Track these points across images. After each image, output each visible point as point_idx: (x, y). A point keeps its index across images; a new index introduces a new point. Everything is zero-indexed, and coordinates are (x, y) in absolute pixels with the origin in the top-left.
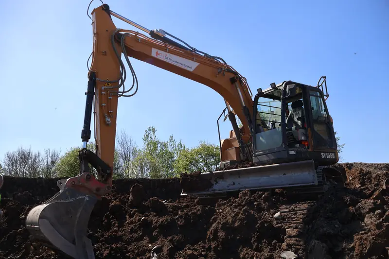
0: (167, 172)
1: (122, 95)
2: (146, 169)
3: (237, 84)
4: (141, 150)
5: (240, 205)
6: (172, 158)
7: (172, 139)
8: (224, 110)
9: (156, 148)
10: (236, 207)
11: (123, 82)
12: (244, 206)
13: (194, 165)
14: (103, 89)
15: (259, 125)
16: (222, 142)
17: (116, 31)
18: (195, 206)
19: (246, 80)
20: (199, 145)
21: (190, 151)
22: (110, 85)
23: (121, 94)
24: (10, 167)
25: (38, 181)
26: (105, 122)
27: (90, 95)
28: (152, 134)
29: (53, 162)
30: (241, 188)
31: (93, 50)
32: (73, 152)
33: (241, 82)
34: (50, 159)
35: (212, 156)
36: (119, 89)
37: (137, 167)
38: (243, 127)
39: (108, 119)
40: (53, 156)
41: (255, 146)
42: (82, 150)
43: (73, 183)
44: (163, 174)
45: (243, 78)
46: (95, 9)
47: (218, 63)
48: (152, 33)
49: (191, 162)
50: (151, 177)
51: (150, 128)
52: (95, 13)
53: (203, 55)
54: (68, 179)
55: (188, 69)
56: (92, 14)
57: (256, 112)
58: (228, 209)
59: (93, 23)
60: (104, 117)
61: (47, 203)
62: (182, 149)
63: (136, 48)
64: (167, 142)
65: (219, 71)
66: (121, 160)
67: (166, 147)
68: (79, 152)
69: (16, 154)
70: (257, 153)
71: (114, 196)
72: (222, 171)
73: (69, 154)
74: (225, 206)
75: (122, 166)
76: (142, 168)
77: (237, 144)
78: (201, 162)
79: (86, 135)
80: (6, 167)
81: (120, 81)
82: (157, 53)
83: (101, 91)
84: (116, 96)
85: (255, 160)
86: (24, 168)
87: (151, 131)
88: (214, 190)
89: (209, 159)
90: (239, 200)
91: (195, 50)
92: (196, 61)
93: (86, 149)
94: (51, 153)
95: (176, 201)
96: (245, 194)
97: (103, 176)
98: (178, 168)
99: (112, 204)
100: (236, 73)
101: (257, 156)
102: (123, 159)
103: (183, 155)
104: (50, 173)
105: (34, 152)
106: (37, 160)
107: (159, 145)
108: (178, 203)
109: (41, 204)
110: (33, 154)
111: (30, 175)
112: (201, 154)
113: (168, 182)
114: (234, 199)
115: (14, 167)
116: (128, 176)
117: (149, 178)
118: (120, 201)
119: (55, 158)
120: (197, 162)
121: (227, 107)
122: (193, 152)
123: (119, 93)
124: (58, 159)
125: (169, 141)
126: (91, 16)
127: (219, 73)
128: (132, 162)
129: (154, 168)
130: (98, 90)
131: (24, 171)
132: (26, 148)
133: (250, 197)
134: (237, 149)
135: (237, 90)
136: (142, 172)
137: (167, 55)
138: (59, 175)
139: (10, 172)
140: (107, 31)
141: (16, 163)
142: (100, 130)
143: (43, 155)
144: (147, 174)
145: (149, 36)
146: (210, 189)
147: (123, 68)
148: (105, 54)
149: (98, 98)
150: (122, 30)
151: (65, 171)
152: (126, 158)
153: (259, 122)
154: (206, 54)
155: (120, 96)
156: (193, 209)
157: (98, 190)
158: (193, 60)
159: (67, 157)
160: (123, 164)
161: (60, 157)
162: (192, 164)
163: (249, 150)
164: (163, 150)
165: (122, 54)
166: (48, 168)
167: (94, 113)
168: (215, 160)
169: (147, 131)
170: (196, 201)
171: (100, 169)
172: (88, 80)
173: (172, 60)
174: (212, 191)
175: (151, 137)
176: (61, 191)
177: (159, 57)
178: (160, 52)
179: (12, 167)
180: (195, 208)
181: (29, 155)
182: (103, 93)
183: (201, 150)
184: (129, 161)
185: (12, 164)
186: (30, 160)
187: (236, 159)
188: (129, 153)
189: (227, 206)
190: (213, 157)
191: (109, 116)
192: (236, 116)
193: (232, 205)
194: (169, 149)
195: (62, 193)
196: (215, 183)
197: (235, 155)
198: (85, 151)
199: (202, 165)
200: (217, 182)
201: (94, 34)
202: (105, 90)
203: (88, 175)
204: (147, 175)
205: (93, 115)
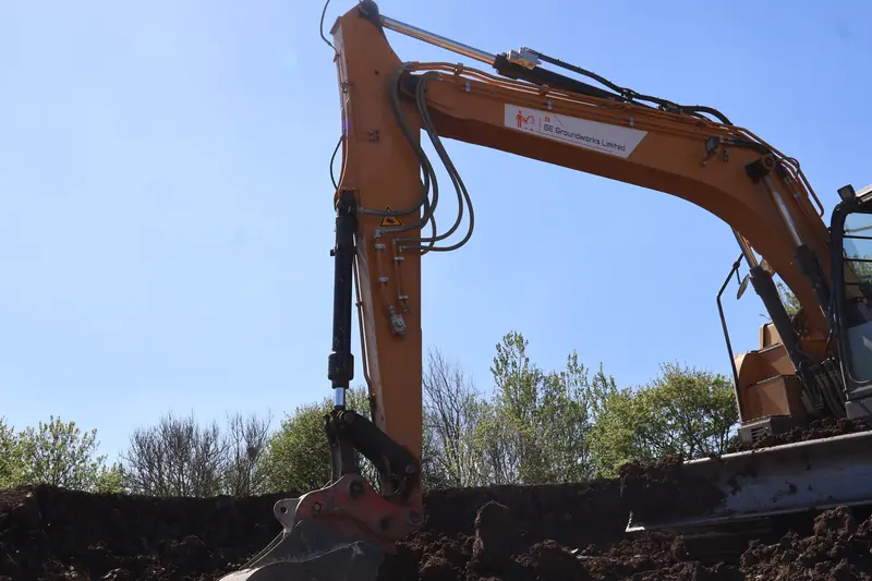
0: (570, 462)
1: (431, 248)
2: (507, 459)
3: (770, 180)
4: (489, 402)
5: (821, 556)
6: (581, 420)
7: (575, 364)
8: (736, 265)
9: (530, 395)
10: (808, 563)
11: (429, 212)
12: (835, 560)
13: (651, 439)
14: (378, 235)
15: (855, 300)
16: (739, 361)
17: (400, 72)
18: (672, 563)
19: (798, 166)
20: (661, 377)
21: (633, 396)
22: (397, 223)
23: (427, 244)
24: (145, 472)
25: (218, 505)
26: (390, 326)
27: (344, 256)
28: (517, 354)
29: (253, 452)
30: (819, 503)
31: (344, 131)
32: (302, 419)
33: (782, 173)
34: (244, 444)
35: (702, 407)
36: (422, 231)
37: (481, 454)
38: (801, 313)
39: (399, 320)
40: (251, 434)
41: (850, 367)
42: (334, 413)
43: (317, 507)
44: (558, 469)
45: (789, 159)
46: (339, 18)
47: (704, 123)
48: (501, 62)
49: (640, 431)
50: (525, 479)
51: (509, 336)
52: (340, 29)
53: (656, 106)
54: (302, 498)
55: (616, 152)
56: (333, 32)
57: (841, 262)
58: (783, 570)
59: (337, 56)
60: (388, 316)
61: (253, 568)
62: (608, 391)
63: (460, 110)
64: (563, 374)
65: (711, 145)
66: (436, 436)
67: (561, 389)
68: (327, 417)
69: (157, 434)
70: (860, 389)
71: (429, 540)
72: (750, 452)
73: (291, 426)
74: (773, 562)
75: (437, 453)
76: (496, 454)
77: (787, 366)
78: (673, 427)
79: (340, 370)
80: (136, 472)
81: (422, 208)
82: (519, 117)
83: (373, 241)
84: (415, 250)
85: (851, 410)
86: (181, 470)
87: (514, 347)
88: (731, 512)
89: (694, 416)
90: (818, 543)
91: (629, 94)
92: (638, 126)
93: (343, 408)
94: (245, 429)
95: (608, 551)
96: (834, 523)
97: (396, 484)
98: (603, 449)
99: (427, 565)
100: (764, 149)
101: (859, 398)
102: (439, 431)
103: (613, 409)
104: (247, 482)
105: (202, 426)
106: (212, 447)
107: (540, 385)
108: (617, 555)
109: (236, 569)
110: (201, 433)
111: (196, 492)
112: (668, 404)
113: (581, 492)
114: (798, 538)
115: (156, 471)
116: (459, 480)
117: (521, 482)
118: (449, 553)
119: (257, 439)
120: (660, 428)
121: (745, 254)
122: (644, 400)
123: (423, 244)
124: (264, 442)
125: (566, 371)
126: (331, 38)
127: (710, 153)
128: (467, 440)
129: (531, 454)
130: (365, 239)
131: (181, 480)
132: (181, 416)
133: (852, 529)
134: (788, 379)
135: (773, 199)
136: (498, 467)
137: (547, 119)
138: (270, 485)
139: (146, 486)
140: (376, 73)
141: (160, 460)
142: (378, 350)
143: (225, 432)
144: (513, 472)
145: (494, 72)
146: (719, 510)
147: (429, 170)
148: (375, 137)
149: (365, 262)
150: (416, 66)
151: (286, 473)
152: (448, 429)
153: (855, 292)
154: (663, 103)
155: (427, 249)
156: (667, 572)
157: (385, 523)
158: (628, 126)
159: (288, 434)
160: (441, 447)
161: (270, 434)
162: (644, 436)
163: (830, 380)
164: (554, 397)
165: (424, 134)
166: (240, 469)
167: (358, 305)
168: (716, 419)
169: (503, 345)
170: (673, 548)
171: (388, 463)
172: (335, 215)
173: (566, 134)
174: (723, 515)
175: (514, 364)
176: (285, 531)
177: (525, 128)
178: (526, 112)
179: (151, 471)
180: (675, 571)
181: (189, 437)
182: (379, 246)
183: (669, 391)
184: (457, 437)
185: (149, 463)
186: (194, 450)
187: (788, 413)
188: (455, 414)
189: (780, 562)
190: (708, 411)
191: (399, 311)
192: (776, 279)
193: (793, 558)
194: (571, 394)
195: (289, 536)
196: (730, 489)
197: (785, 400)
198: (340, 413)
199: (676, 435)
200: (737, 488)
201: (343, 85)
202: (383, 239)
203: (353, 484)
204: (512, 474)
205: (354, 310)
